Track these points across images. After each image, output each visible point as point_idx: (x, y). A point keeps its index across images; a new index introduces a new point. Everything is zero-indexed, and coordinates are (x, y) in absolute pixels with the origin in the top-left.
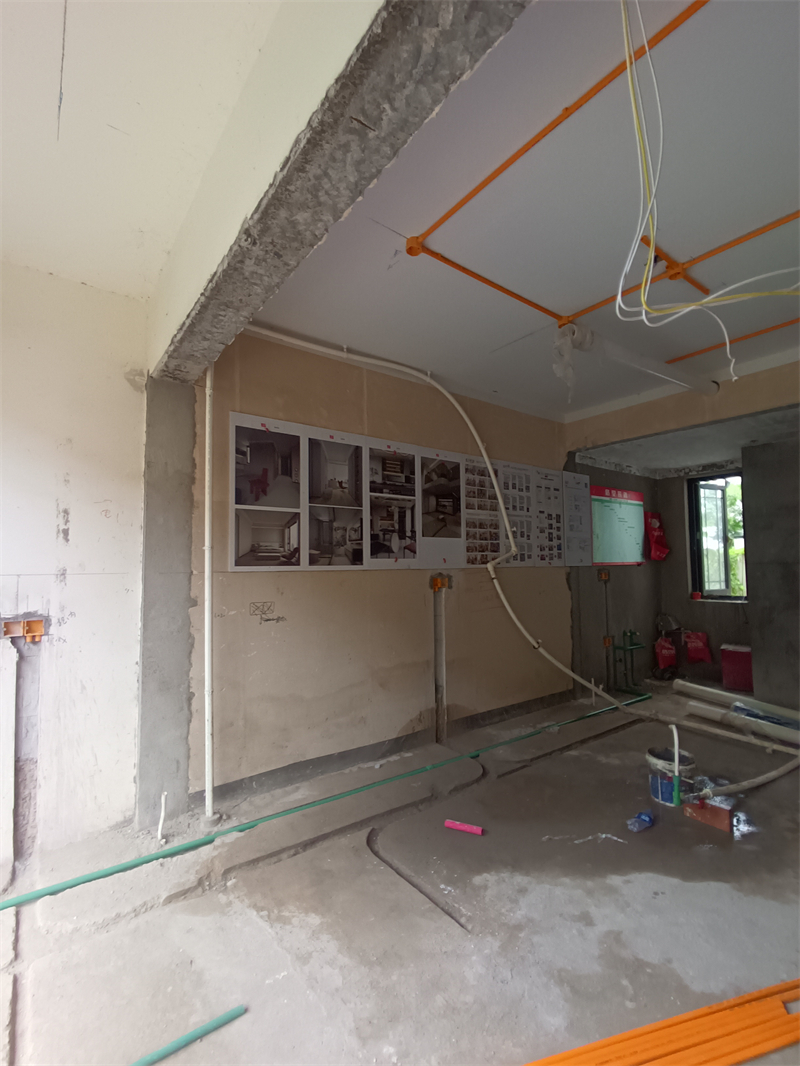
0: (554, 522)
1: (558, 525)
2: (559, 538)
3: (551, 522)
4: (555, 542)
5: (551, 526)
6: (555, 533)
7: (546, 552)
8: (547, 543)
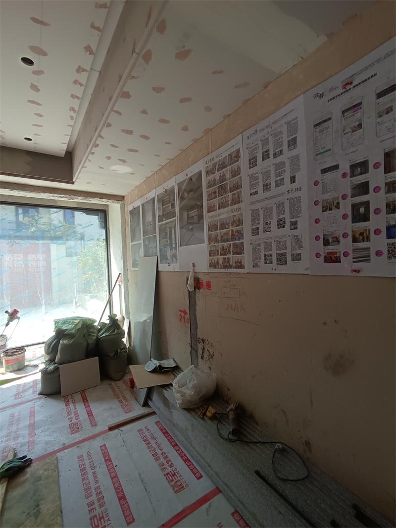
0: (377, 177)
3: (361, 179)
4: (379, 222)
5: (364, 188)
6: (378, 200)
7: (346, 245)
8: (349, 226)
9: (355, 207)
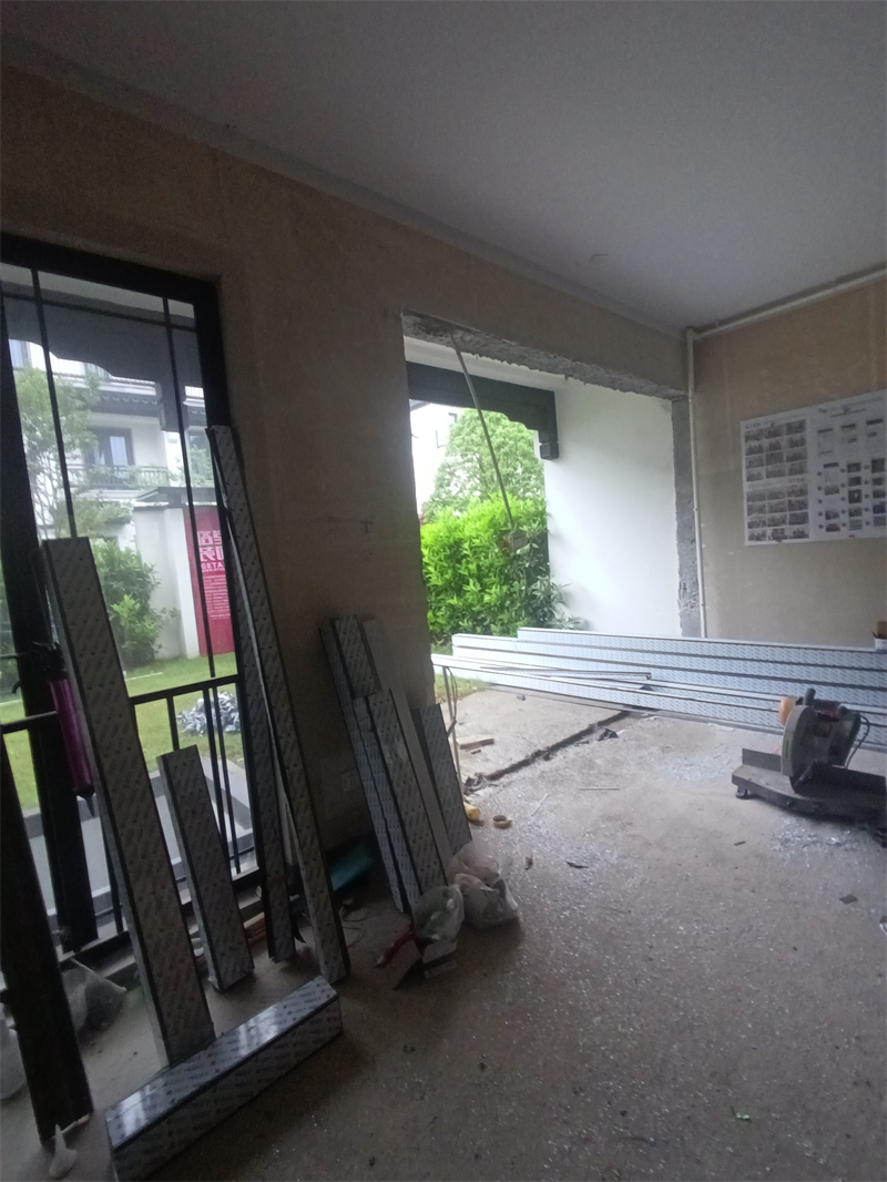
0: (866, 474)
1: (877, 475)
2: (877, 494)
3: (855, 474)
4: (867, 503)
5: (857, 481)
6: (867, 489)
7: (844, 518)
8: (846, 505)
9: (851, 493)
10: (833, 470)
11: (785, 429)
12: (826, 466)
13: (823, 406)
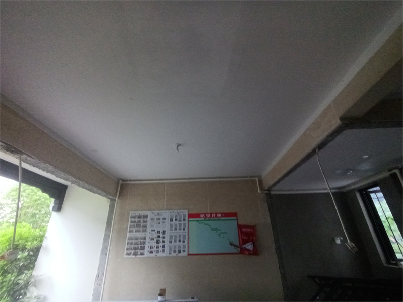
1: (164, 235)
2: (163, 242)
10: (153, 232)
11: (142, 217)
12: (152, 230)
13: (153, 212)
